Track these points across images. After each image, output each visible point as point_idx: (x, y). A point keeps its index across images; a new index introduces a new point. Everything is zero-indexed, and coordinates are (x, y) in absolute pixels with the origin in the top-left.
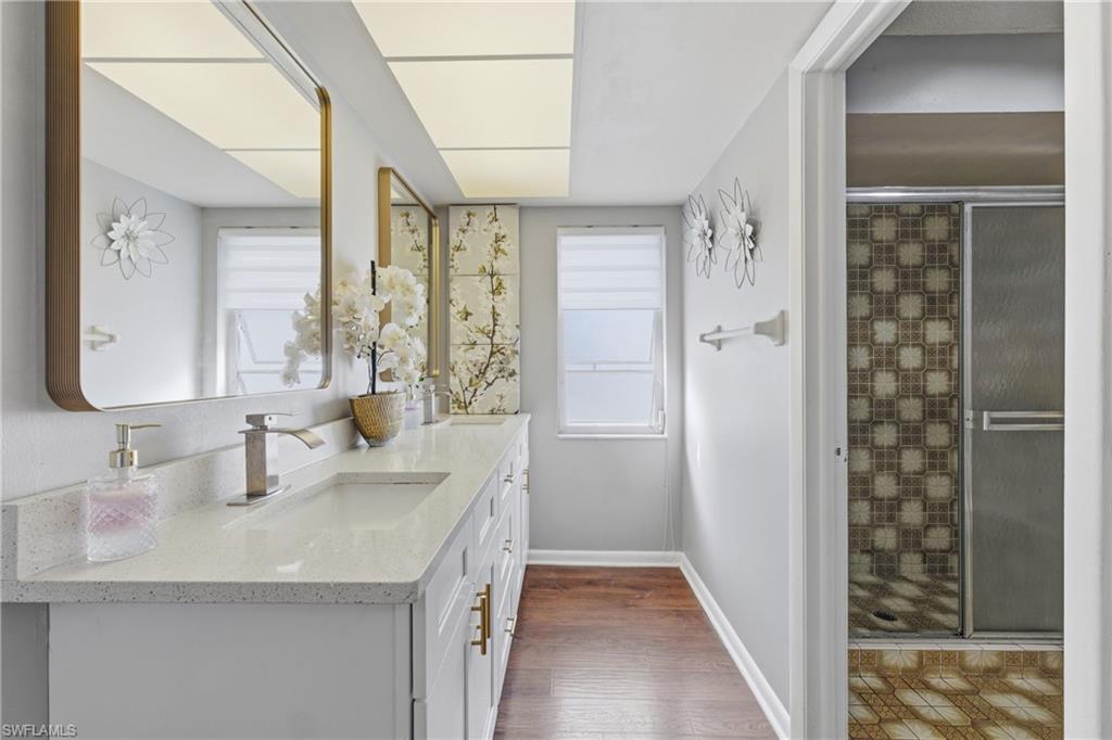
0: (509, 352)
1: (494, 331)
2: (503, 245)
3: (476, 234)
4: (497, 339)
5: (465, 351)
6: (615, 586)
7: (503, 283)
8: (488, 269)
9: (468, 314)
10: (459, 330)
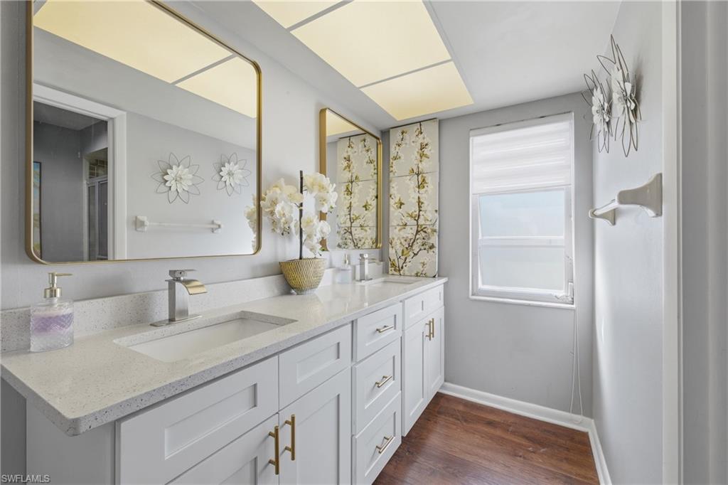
0: (429, 231)
1: (419, 216)
2: (426, 151)
3: (408, 146)
4: (421, 221)
5: (400, 230)
6: (513, 433)
7: (426, 179)
8: (415, 171)
9: (402, 204)
10: (396, 215)
